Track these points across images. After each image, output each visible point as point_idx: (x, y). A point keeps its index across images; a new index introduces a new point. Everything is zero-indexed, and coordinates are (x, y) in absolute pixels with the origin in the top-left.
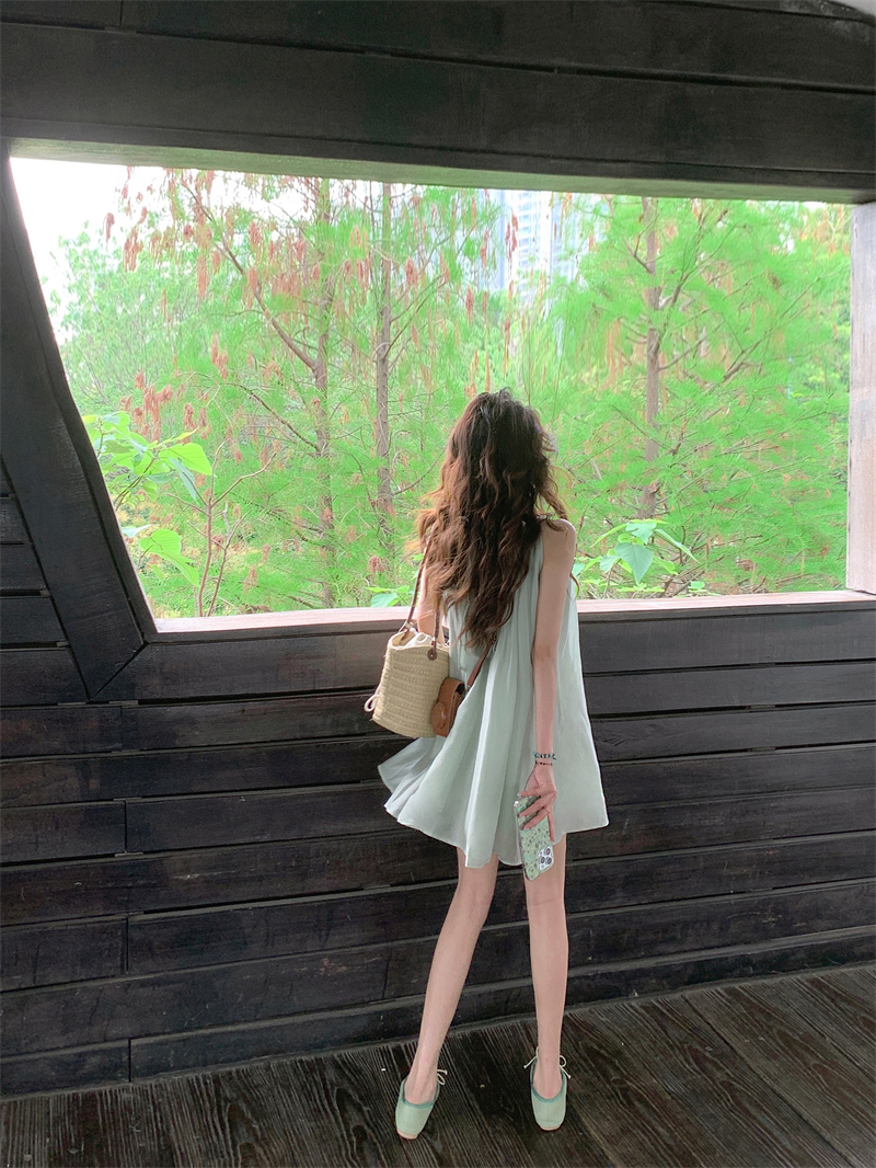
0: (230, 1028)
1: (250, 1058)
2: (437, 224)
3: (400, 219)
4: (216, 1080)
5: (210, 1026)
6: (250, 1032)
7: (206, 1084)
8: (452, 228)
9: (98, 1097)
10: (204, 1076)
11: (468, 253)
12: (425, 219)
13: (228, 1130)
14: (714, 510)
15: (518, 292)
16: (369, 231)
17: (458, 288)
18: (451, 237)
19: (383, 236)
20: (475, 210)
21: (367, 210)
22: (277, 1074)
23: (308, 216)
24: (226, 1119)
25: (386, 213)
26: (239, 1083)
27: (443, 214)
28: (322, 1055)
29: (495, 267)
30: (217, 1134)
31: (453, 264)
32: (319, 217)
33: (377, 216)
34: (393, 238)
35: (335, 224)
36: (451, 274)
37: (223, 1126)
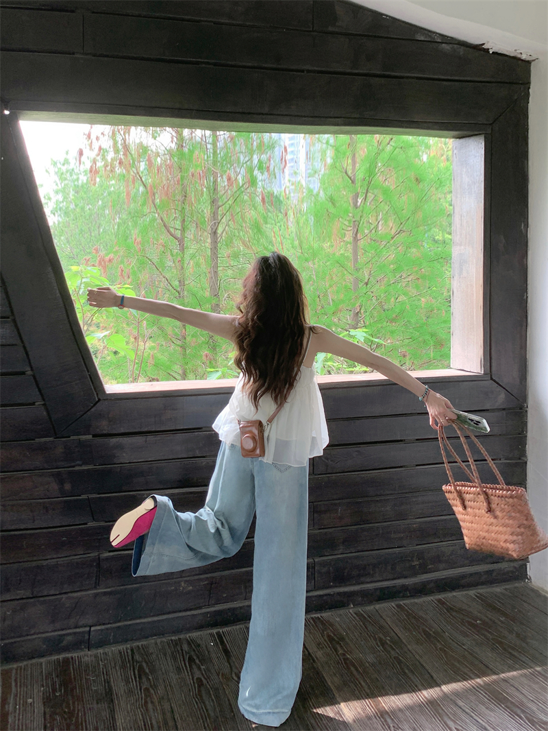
0: (138, 621)
1: (147, 637)
2: (244, 151)
3: (223, 149)
4: (132, 650)
5: (130, 620)
6: (149, 623)
7: (127, 652)
8: (251, 153)
9: (71, 660)
10: (127, 649)
11: (260, 168)
12: (237, 148)
13: (138, 679)
14: (388, 324)
15: (289, 193)
16: (204, 154)
17: (255, 190)
18: (251, 159)
19: (214, 157)
20: (263, 142)
21: (203, 143)
22: (160, 647)
23: (173, 146)
24: (136, 672)
25: (214, 144)
26: (143, 652)
27: (246, 146)
28: (182, 636)
29: (275, 178)
30: (132, 682)
31: (252, 175)
32: (179, 146)
33: (209, 146)
34: (219, 159)
35: (186, 150)
36: (252, 182)
37: (135, 678)
